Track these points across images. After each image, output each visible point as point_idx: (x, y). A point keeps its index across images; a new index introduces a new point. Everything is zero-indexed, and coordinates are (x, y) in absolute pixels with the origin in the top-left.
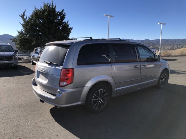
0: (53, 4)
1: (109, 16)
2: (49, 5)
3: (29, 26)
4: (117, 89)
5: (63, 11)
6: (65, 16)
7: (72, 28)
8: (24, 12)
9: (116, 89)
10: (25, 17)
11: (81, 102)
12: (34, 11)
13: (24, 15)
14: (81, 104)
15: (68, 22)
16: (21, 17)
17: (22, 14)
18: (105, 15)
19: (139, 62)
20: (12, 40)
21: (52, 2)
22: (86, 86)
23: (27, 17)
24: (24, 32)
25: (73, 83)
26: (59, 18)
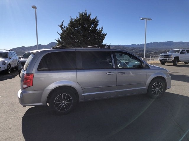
0: (86, 12)
1: (146, 19)
2: (83, 14)
3: (65, 34)
4: (85, 94)
5: (96, 18)
6: (98, 22)
7: (106, 34)
8: (62, 23)
9: (83, 94)
10: (63, 27)
11: (43, 103)
12: (70, 21)
13: (62, 25)
14: (42, 105)
15: (102, 29)
16: (60, 27)
17: (61, 24)
18: (141, 18)
19: (115, 69)
20: (53, 47)
21: (86, 11)
22: (46, 89)
23: (65, 27)
24: (61, 40)
25: (32, 86)
26: (93, 26)
